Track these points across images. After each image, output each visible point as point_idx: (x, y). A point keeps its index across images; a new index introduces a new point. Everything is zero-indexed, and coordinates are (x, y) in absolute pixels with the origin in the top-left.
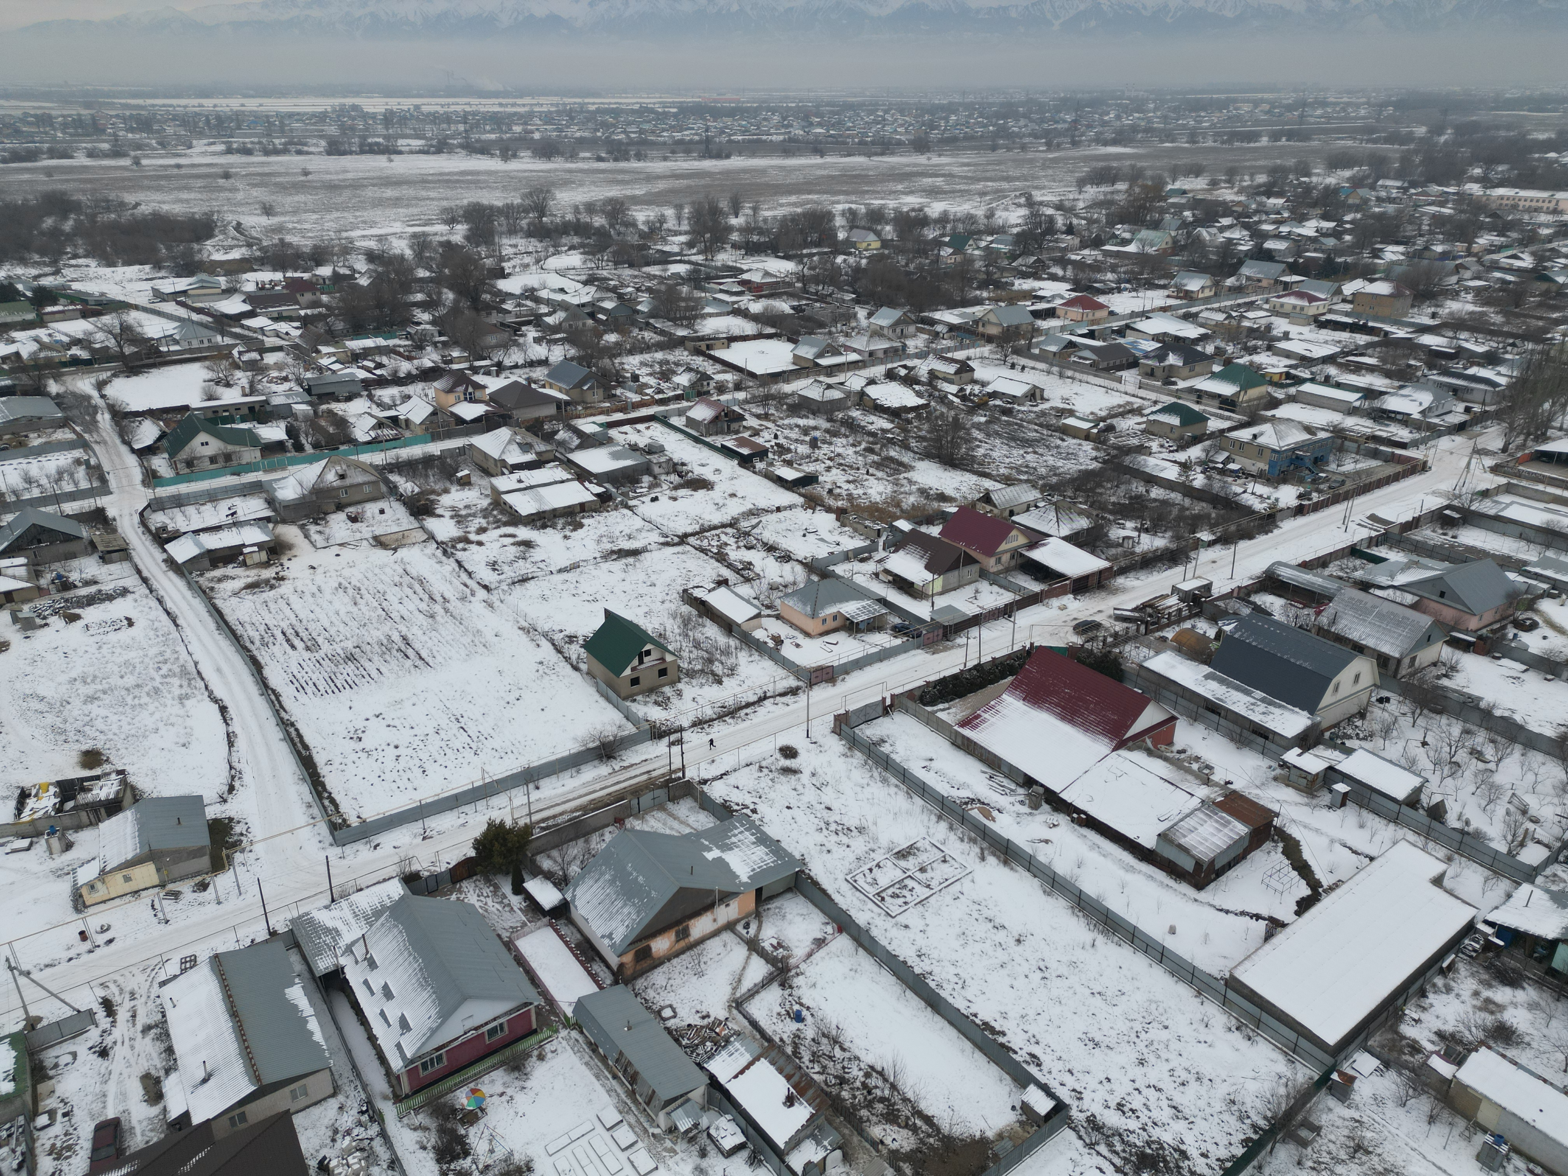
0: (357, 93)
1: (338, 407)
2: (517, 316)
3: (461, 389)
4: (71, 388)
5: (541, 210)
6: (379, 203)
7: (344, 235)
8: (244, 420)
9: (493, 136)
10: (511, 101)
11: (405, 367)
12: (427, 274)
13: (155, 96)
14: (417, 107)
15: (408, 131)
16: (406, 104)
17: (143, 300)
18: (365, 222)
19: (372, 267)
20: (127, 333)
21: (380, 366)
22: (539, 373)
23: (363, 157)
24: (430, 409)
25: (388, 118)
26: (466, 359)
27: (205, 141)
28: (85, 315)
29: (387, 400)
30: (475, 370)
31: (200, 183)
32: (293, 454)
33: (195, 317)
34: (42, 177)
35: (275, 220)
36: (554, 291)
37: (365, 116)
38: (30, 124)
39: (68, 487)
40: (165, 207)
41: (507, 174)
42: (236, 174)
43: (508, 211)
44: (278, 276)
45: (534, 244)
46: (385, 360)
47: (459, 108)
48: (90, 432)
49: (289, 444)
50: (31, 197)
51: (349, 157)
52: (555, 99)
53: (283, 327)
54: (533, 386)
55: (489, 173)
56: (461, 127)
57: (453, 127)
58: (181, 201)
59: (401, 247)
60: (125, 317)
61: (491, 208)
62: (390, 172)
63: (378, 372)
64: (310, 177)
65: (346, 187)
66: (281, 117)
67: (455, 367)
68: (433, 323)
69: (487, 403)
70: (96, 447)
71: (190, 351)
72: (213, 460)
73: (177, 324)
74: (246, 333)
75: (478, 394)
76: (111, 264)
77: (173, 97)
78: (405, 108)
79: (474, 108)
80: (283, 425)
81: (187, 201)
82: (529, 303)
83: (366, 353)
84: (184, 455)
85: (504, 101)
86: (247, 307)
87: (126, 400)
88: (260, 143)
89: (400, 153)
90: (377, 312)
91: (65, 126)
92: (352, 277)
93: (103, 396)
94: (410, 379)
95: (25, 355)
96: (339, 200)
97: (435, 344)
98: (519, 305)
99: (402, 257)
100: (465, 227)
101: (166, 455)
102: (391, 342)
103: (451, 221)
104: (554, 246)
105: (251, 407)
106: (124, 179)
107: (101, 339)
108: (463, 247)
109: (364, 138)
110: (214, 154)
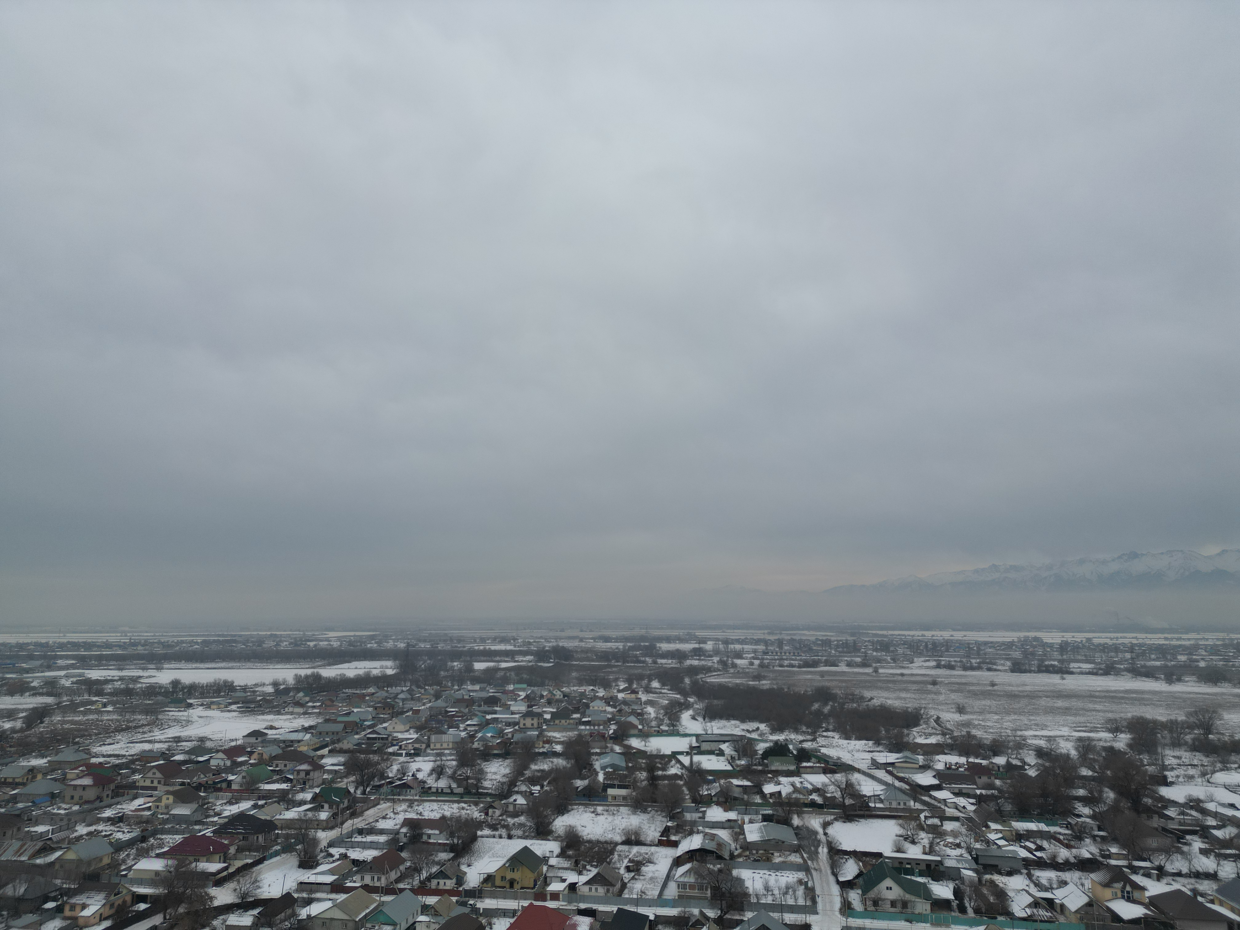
0: (1039, 629)
1: (999, 880)
2: (1180, 824)
3: (1119, 885)
4: (807, 824)
5: (1208, 728)
6: (1051, 711)
7: (1019, 733)
8: (921, 875)
9: (1158, 663)
10: (1176, 636)
11: (1064, 854)
12: (1090, 773)
13: (894, 629)
14: (1089, 640)
15: (1080, 657)
16: (1079, 637)
17: (863, 766)
18: (1037, 725)
19: (1040, 761)
20: (849, 789)
21: (1040, 848)
22: (1206, 886)
23: (1040, 675)
24: (1085, 900)
25: (1063, 647)
26: (1125, 857)
27: (923, 659)
28: (825, 771)
29: (1044, 882)
30: (1135, 870)
31: (915, 687)
32: (956, 914)
33: (897, 784)
34: (818, 677)
35: (965, 717)
36: (1223, 805)
37: (1044, 645)
38: (819, 645)
39: (791, 902)
40: (889, 702)
41: (1173, 696)
42: (941, 682)
43: (1171, 726)
44: (963, 760)
45: (1198, 758)
46: (1045, 844)
47: (1126, 641)
48: (812, 860)
49: (955, 904)
50: (809, 689)
51: (1028, 674)
52: (1221, 635)
53: (962, 801)
54: (1200, 899)
55: (1155, 693)
56: (1128, 656)
57: (1120, 655)
58: (901, 698)
59: (1067, 748)
60: (850, 777)
61: (1155, 722)
62: (1061, 687)
63: (1038, 854)
64: (996, 688)
65: (1024, 697)
66: (978, 644)
67: (1113, 862)
68: (1093, 817)
69: (1146, 906)
70: (814, 873)
71: (890, 810)
72: (893, 904)
73: (883, 787)
74: (933, 802)
75: (1136, 895)
76: (848, 738)
77: (906, 630)
78: (1079, 640)
79: (1141, 641)
80: (951, 885)
81: (905, 699)
82: (1194, 813)
83: (1029, 835)
84: (872, 894)
85: (1169, 636)
86: (936, 782)
87: (840, 840)
88: (961, 661)
89: (1072, 673)
90: (1041, 800)
91: (837, 646)
92: (1022, 768)
93: (825, 834)
94: (1066, 866)
95: (784, 794)
96: (1017, 706)
97: (1094, 837)
98: (1183, 813)
99: (1067, 757)
100: (1129, 736)
101: (860, 891)
102: (1053, 829)
103: (1115, 728)
104: (1221, 762)
105: (928, 864)
106: (866, 681)
107: (833, 791)
108: (1126, 753)
109: (1043, 661)
110: (928, 668)
